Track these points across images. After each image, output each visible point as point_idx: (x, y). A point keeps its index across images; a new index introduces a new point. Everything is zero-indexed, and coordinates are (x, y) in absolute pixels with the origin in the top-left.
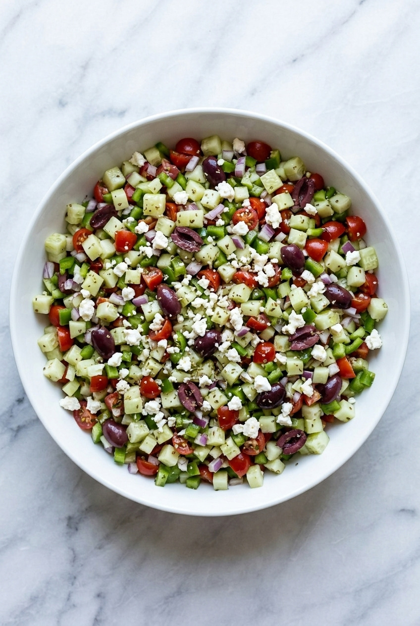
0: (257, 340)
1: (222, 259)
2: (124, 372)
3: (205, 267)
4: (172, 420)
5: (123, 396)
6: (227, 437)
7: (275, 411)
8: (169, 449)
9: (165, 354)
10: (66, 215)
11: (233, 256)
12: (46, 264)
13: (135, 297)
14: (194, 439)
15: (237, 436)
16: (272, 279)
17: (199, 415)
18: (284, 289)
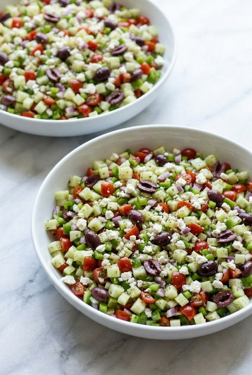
0: (195, 239)
1: (170, 198)
2: (107, 255)
3: (159, 202)
4: (140, 283)
5: (106, 270)
6: (179, 293)
7: (211, 278)
8: (139, 301)
9: (134, 245)
10: (69, 182)
11: (177, 195)
12: (55, 207)
13: (114, 217)
14: (156, 292)
15: (185, 291)
16: (203, 206)
17: (159, 279)
18: (211, 212)
